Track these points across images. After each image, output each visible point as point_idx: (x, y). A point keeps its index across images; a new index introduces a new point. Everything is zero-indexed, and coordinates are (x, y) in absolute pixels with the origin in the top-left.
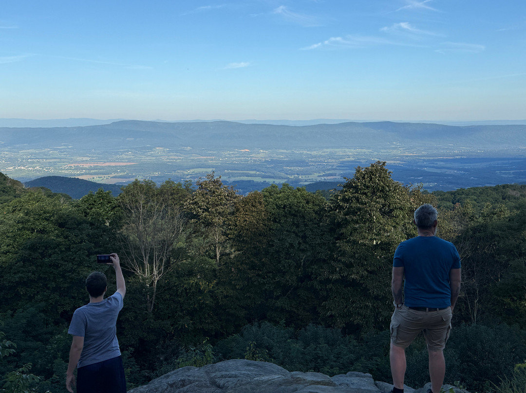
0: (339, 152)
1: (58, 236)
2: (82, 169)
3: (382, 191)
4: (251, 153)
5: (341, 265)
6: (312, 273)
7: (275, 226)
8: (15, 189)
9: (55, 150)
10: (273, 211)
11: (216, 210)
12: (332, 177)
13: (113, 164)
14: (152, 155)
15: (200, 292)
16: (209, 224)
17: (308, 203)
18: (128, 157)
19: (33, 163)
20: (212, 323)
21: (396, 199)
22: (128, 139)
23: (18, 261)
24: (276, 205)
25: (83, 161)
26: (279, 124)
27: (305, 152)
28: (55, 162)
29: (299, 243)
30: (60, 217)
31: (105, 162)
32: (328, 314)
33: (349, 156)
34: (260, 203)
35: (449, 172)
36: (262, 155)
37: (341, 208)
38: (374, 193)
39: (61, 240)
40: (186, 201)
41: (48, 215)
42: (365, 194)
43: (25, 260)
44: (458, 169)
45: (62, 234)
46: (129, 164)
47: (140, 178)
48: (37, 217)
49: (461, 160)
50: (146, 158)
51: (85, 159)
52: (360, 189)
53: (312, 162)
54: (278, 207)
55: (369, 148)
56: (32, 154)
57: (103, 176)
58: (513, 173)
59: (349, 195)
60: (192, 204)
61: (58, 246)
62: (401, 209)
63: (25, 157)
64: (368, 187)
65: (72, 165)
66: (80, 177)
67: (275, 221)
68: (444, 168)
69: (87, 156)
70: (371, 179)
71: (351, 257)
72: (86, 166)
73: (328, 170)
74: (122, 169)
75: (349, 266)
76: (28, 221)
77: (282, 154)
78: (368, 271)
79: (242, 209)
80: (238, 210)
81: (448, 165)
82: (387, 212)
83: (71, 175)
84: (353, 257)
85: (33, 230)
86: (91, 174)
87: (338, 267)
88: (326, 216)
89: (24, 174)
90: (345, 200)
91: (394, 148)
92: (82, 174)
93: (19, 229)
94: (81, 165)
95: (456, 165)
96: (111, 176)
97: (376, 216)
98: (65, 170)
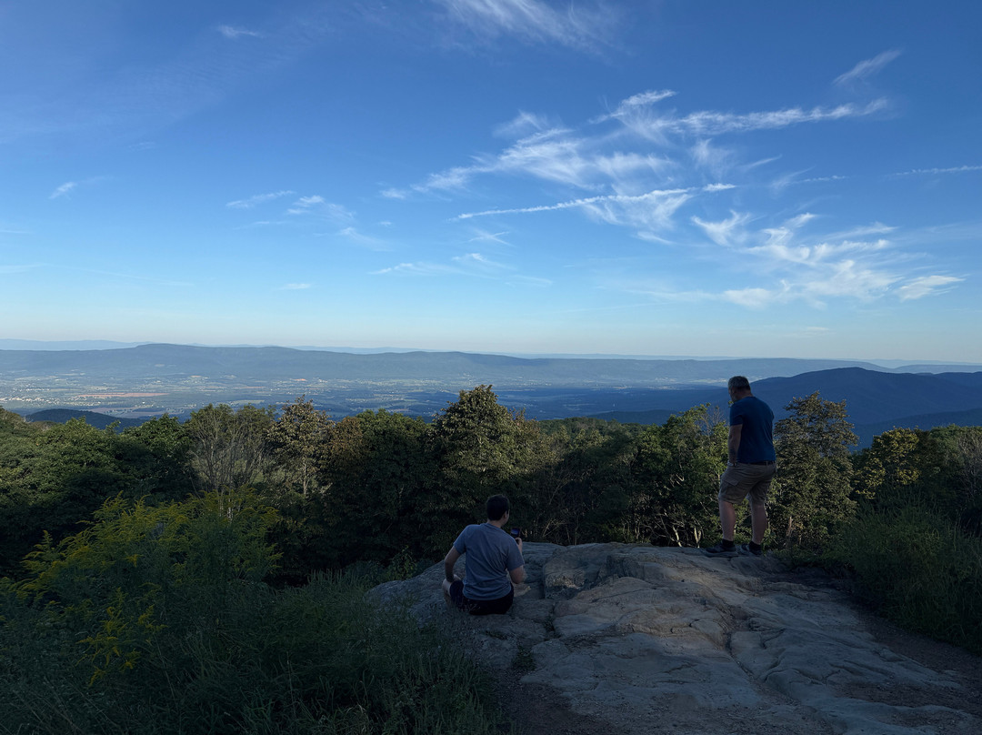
0: (407, 383)
1: (115, 470)
2: (97, 400)
3: (489, 415)
4: (308, 383)
5: (448, 495)
6: (415, 505)
7: (372, 455)
8: (13, 424)
9: (63, 377)
10: (371, 438)
11: (307, 438)
12: (400, 410)
13: (137, 395)
14: (186, 385)
15: (286, 532)
16: (295, 454)
17: (408, 429)
18: (157, 386)
19: (33, 393)
20: (298, 568)
21: (503, 423)
22: (157, 365)
23: (65, 500)
24: (375, 431)
25: (99, 391)
26: (341, 352)
27: (370, 382)
28: (62, 392)
29: (402, 472)
30: (118, 447)
31: (126, 393)
32: (435, 549)
33: (417, 388)
34: (357, 428)
35: (518, 405)
36: (321, 384)
37: (446, 433)
38: (481, 418)
39: (119, 473)
40: (270, 427)
41: (102, 445)
42: (472, 418)
43: (73, 498)
44: (528, 403)
45: (120, 468)
46: (157, 394)
47: (170, 412)
48: (88, 447)
49: (530, 393)
50: (180, 388)
51: (100, 389)
52: (467, 413)
53: (377, 393)
54: (377, 433)
55: (438, 379)
56: (31, 382)
57: (123, 409)
58: (580, 407)
59: (455, 418)
60: (278, 431)
61: (116, 481)
62: (508, 434)
63: (22, 386)
64: (474, 411)
65: (84, 396)
66: (93, 411)
67: (373, 449)
68: (516, 401)
69: (104, 385)
70: (478, 403)
71: (459, 485)
72: (103, 397)
73: (395, 402)
74: (148, 400)
75: (456, 495)
76: (78, 452)
77: (344, 383)
78: (476, 500)
79: (336, 436)
80: (331, 437)
81: (519, 398)
82: (495, 437)
83: (81, 407)
84: (460, 485)
85: (82, 463)
86: (108, 407)
87: (445, 496)
88: (429, 443)
89: (20, 407)
90: (450, 425)
91: (465, 380)
92: (97, 407)
93: (66, 463)
94: (95, 396)
95: (526, 398)
96: (134, 408)
97: (482, 440)
98: (75, 401)
